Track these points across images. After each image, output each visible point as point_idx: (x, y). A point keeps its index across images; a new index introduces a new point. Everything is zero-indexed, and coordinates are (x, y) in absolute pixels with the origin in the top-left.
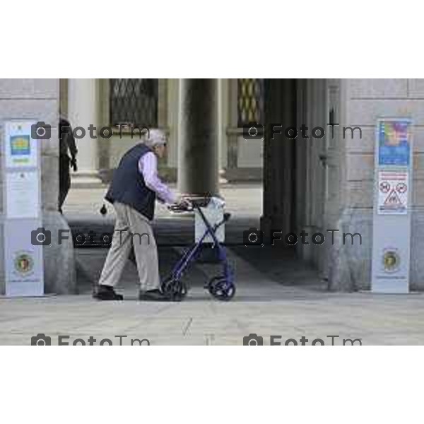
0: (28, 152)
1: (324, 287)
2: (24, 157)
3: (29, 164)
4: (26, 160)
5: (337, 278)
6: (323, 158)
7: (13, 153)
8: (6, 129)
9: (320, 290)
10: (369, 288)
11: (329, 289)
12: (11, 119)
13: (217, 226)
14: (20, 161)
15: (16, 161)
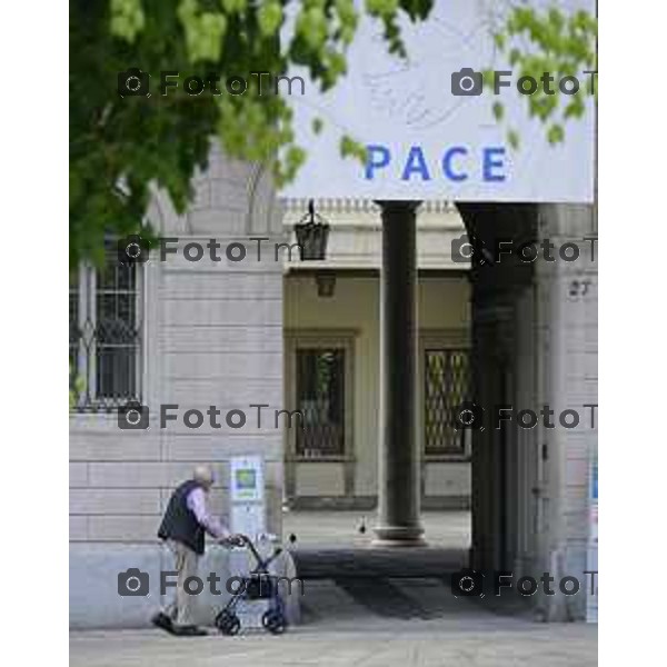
0: (253, 486)
1: (540, 617)
2: (249, 490)
3: (254, 498)
4: (251, 495)
5: (553, 609)
6: (536, 491)
7: (240, 486)
8: (233, 463)
9: (536, 621)
10: (583, 619)
11: (544, 621)
12: (238, 455)
13: (269, 560)
14: (245, 494)
15: (241, 495)
